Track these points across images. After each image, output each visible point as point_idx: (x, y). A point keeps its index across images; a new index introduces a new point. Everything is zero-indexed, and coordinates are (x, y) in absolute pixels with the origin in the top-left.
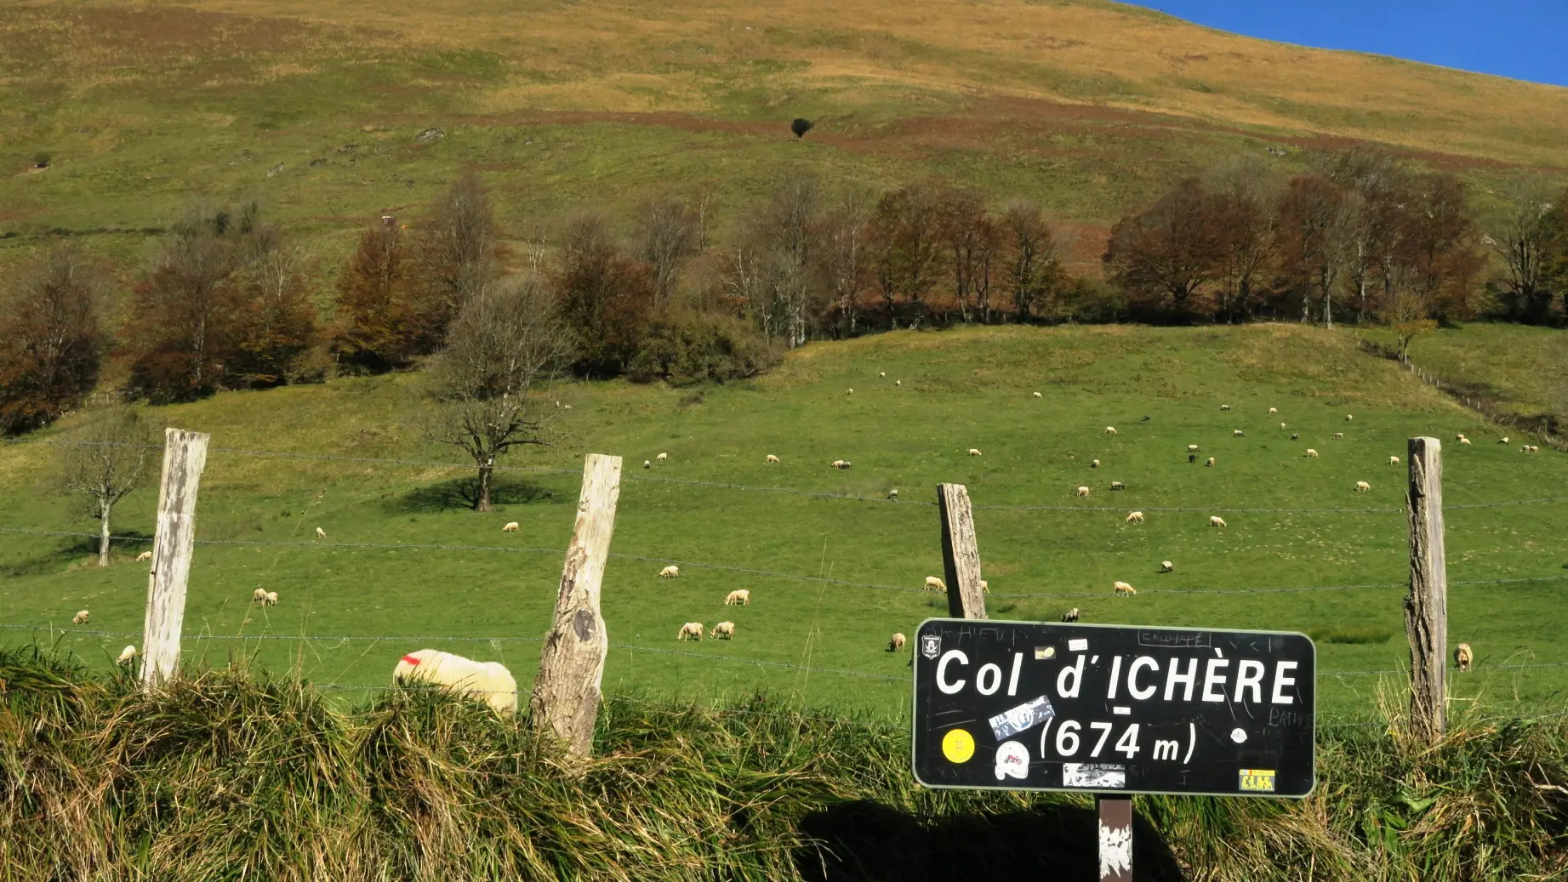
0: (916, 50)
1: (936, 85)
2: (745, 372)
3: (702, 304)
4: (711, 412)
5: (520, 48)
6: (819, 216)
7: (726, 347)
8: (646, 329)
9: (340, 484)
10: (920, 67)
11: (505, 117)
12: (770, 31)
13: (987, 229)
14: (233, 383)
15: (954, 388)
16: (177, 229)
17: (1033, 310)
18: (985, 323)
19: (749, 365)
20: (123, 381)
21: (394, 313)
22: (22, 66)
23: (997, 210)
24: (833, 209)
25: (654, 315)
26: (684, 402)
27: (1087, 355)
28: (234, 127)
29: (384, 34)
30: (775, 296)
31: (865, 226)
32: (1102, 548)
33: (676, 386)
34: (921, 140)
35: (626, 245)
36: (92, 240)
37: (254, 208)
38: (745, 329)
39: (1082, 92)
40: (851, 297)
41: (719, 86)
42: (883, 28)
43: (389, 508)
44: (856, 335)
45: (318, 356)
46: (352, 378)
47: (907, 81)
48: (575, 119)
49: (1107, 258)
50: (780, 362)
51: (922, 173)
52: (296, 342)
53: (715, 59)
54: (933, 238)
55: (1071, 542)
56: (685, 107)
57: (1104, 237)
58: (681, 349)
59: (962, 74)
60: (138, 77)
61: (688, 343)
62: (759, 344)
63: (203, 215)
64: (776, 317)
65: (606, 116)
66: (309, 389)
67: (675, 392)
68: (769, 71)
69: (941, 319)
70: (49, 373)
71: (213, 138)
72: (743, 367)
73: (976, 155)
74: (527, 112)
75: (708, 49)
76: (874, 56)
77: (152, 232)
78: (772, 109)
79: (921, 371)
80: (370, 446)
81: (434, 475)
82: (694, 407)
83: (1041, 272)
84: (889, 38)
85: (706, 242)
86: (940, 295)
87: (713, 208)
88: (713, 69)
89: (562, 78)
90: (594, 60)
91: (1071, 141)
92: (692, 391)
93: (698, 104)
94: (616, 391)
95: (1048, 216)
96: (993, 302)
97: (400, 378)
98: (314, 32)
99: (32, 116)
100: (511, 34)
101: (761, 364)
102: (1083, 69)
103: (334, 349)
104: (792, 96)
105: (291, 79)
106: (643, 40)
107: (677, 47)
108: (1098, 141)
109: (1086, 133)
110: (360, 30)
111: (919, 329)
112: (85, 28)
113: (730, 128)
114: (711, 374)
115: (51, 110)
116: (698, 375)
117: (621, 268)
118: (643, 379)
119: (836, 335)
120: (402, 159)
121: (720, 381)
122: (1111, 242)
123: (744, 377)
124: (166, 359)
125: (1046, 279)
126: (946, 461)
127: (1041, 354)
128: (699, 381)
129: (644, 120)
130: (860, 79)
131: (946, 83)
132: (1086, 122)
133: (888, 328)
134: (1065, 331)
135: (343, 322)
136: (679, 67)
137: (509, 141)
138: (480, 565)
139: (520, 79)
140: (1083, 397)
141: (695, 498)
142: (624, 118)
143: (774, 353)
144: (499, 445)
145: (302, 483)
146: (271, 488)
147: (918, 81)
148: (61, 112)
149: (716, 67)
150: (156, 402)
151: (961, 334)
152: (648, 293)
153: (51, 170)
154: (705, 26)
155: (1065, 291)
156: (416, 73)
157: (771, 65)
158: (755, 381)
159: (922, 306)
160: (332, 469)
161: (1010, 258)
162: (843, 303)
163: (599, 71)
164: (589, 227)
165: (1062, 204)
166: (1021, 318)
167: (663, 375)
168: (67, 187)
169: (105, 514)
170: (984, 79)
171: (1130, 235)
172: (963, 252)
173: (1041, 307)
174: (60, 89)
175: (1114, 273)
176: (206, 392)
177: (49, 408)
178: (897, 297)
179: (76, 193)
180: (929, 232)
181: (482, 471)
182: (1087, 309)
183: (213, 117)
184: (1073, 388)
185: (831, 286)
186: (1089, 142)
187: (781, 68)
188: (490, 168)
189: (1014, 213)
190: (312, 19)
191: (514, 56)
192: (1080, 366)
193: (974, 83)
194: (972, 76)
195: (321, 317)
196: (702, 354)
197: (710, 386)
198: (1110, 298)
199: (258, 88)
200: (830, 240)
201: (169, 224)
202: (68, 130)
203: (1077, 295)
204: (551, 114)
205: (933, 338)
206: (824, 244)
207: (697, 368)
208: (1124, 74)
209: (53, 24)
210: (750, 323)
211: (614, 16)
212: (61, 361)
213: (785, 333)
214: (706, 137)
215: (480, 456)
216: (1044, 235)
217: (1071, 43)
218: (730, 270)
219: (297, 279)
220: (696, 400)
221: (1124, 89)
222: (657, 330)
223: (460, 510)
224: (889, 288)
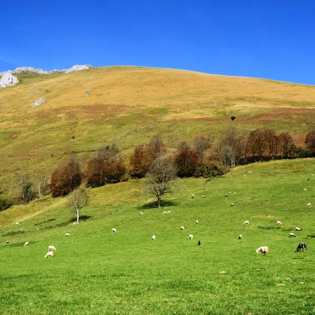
0: (259, 99)
1: (264, 106)
2: (221, 174)
3: (210, 159)
4: (212, 183)
5: (171, 107)
6: (236, 137)
7: (216, 168)
8: (197, 166)
9: (130, 203)
10: (261, 103)
11: (168, 121)
12: (226, 98)
13: (276, 138)
14: (109, 182)
15: (270, 175)
16: (99, 150)
17: (289, 156)
18: (277, 159)
19: (221, 172)
20: (86, 183)
21: (142, 165)
22: (69, 119)
23: (278, 133)
24: (240, 136)
25: (199, 162)
26: (206, 182)
27: (302, 165)
28: (112, 128)
29: (143, 106)
30: (227, 156)
31: (247, 139)
32: (305, 212)
33: (205, 178)
34: (261, 119)
35: (192, 147)
36: (81, 153)
37: (114, 144)
38: (220, 164)
39: (299, 105)
40: (245, 156)
41: (215, 111)
42: (251, 95)
43: (139, 208)
44: (247, 164)
45: (127, 176)
46: (134, 179)
47: (258, 106)
48: (183, 121)
49: (306, 142)
50: (229, 171)
51: (261, 126)
52: (122, 173)
53: (214, 105)
54: (264, 140)
55: (297, 210)
56: (208, 116)
57: (305, 138)
58: (206, 169)
59: (270, 104)
60: (92, 119)
61: (207, 168)
62: (224, 167)
63: (104, 147)
64: (228, 161)
65: (190, 120)
66: (125, 183)
67: (205, 179)
68: (226, 107)
69: (267, 159)
70: (71, 182)
71: (107, 131)
72: (220, 173)
73: (274, 121)
74: (173, 120)
75: (212, 103)
76: (250, 101)
77: (93, 151)
78: (227, 115)
79: (262, 171)
80: (137, 195)
81: (150, 200)
82: (209, 182)
83: (290, 147)
84: (253, 97)
85: (212, 145)
86: (266, 153)
87: (213, 138)
88: (213, 107)
89: (180, 112)
90: (187, 108)
91: (297, 116)
92: (208, 179)
93: (211, 115)
94: (191, 180)
95: (291, 134)
96: (279, 155)
97: (144, 179)
98: (128, 107)
99: (71, 129)
100: (169, 104)
101: (224, 172)
102: (299, 100)
103: (130, 173)
104: (231, 112)
105: (123, 117)
106: (198, 103)
107: (206, 103)
108: (303, 116)
109: (300, 114)
110: (137, 105)
111: (262, 162)
112: (82, 110)
113: (217, 120)
114: (213, 175)
115: (75, 127)
116: (210, 175)
117: (191, 152)
118: (197, 177)
119: (242, 164)
120: (146, 132)
121: (215, 176)
122: (306, 138)
123: (220, 175)
124: (94, 178)
125: (291, 148)
126: (267, 192)
127: (291, 166)
128: (210, 176)
129: (199, 120)
130: (247, 107)
131: (266, 106)
132: (300, 112)
133: (254, 162)
134: (297, 160)
135: (132, 168)
136: (206, 108)
137: (169, 126)
138: (155, 221)
139: (172, 113)
140: (301, 175)
141: (207, 203)
142: (194, 120)
143: (227, 169)
144: (162, 193)
145: (122, 203)
146: (115, 205)
147: (261, 106)
148: (77, 127)
149: (214, 107)
150: (93, 187)
151: (272, 162)
152: (197, 157)
153: (75, 140)
154: (212, 98)
155: (296, 151)
156: (149, 114)
157: (226, 106)
158: (223, 176)
159: (262, 157)
160: (128, 200)
161: (282, 144)
162: (244, 157)
163: (188, 110)
164: (184, 143)
165: (295, 131)
166: (286, 158)
167: (202, 176)
168: (78, 143)
169: (78, 212)
170: (276, 104)
171: (311, 137)
172: (271, 143)
173: (291, 154)
174: (77, 122)
175: (308, 146)
176: (103, 184)
177: (71, 189)
178: (256, 155)
179: (80, 144)
180: (263, 139)
181: (158, 199)
182: (301, 155)
183: (108, 126)
184: (299, 173)
185: (240, 153)
186: (301, 116)
187: (229, 106)
188: (165, 133)
189: (282, 134)
190: (128, 104)
191: (170, 108)
192: (300, 168)
193: (273, 106)
194: (273, 104)
195: (127, 167)
196: (210, 170)
197: (212, 177)
198: (307, 152)
199: (117, 120)
200: (239, 143)
201: (97, 149)
202: (78, 131)
203: (299, 151)
204: (178, 120)
205: (265, 164)
206: (238, 143)
207: (209, 173)
208: (309, 101)
209: (75, 110)
210: (222, 163)
211: (191, 98)
212: (73, 179)
213: (230, 164)
214: (212, 122)
215: (158, 196)
216: (290, 138)
217: (296, 95)
218: (217, 151)
219: (121, 159)
220: (209, 181)
221: (309, 104)
222: (200, 165)
223: (154, 208)
224: (254, 153)
